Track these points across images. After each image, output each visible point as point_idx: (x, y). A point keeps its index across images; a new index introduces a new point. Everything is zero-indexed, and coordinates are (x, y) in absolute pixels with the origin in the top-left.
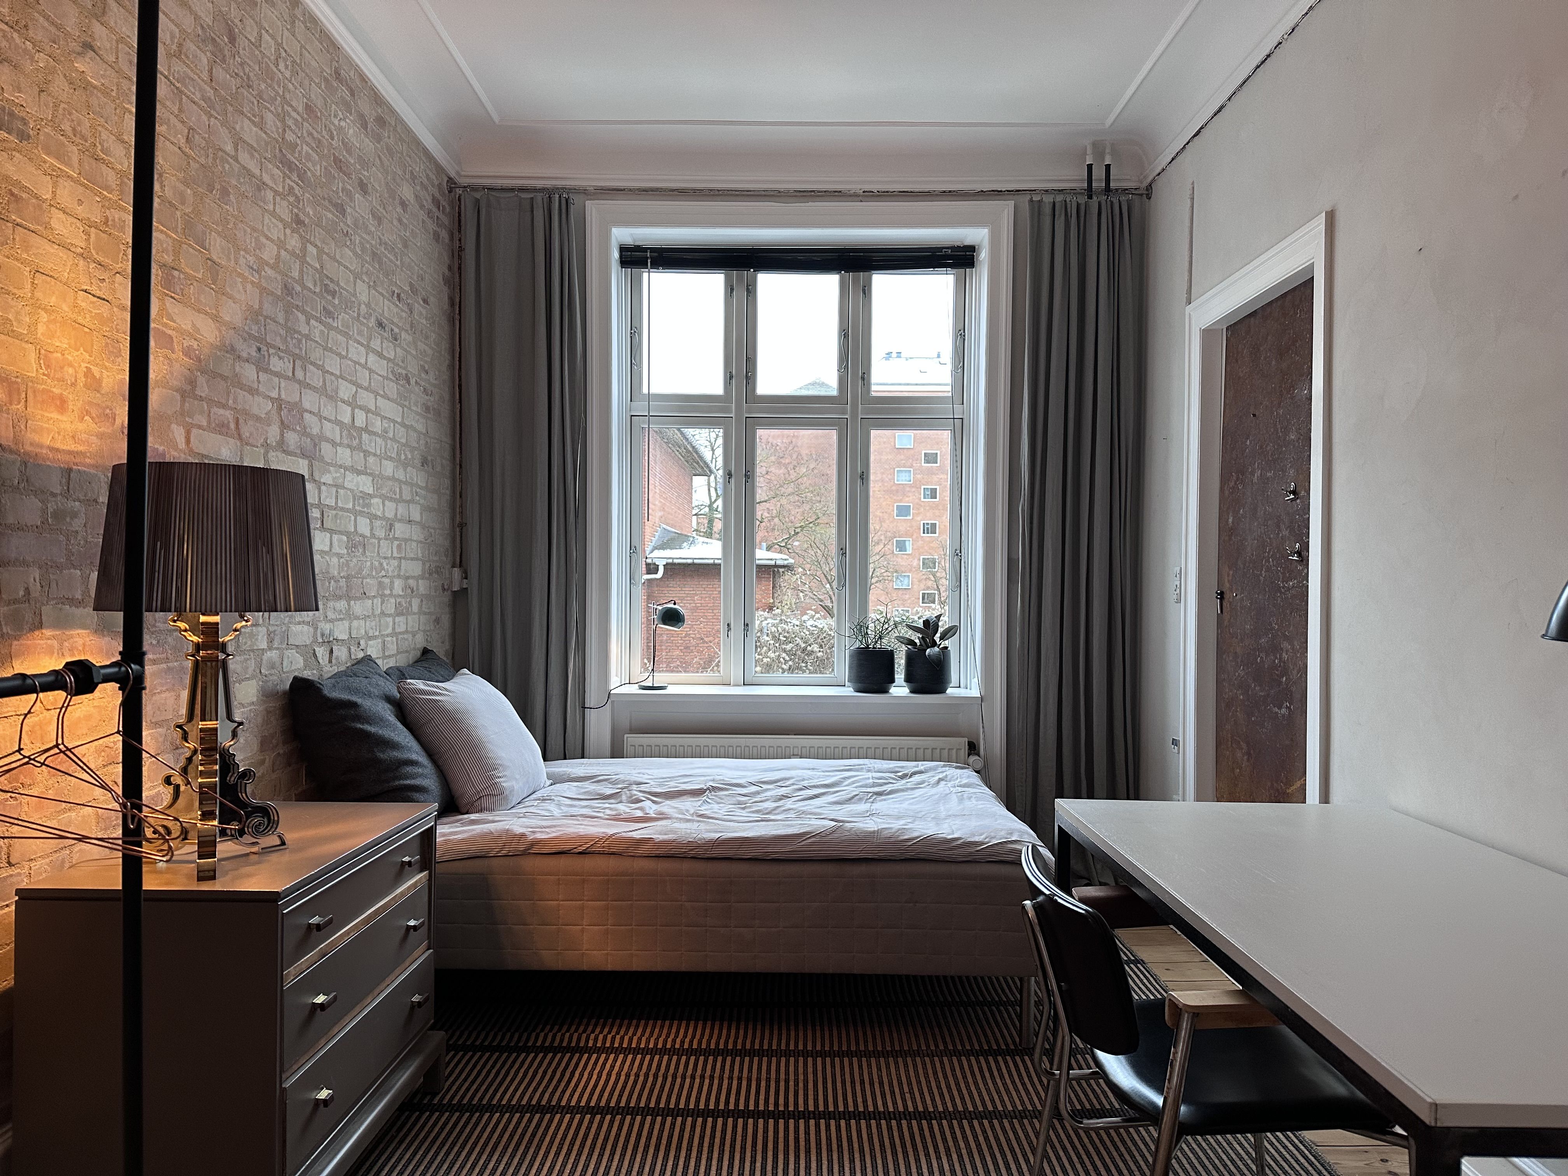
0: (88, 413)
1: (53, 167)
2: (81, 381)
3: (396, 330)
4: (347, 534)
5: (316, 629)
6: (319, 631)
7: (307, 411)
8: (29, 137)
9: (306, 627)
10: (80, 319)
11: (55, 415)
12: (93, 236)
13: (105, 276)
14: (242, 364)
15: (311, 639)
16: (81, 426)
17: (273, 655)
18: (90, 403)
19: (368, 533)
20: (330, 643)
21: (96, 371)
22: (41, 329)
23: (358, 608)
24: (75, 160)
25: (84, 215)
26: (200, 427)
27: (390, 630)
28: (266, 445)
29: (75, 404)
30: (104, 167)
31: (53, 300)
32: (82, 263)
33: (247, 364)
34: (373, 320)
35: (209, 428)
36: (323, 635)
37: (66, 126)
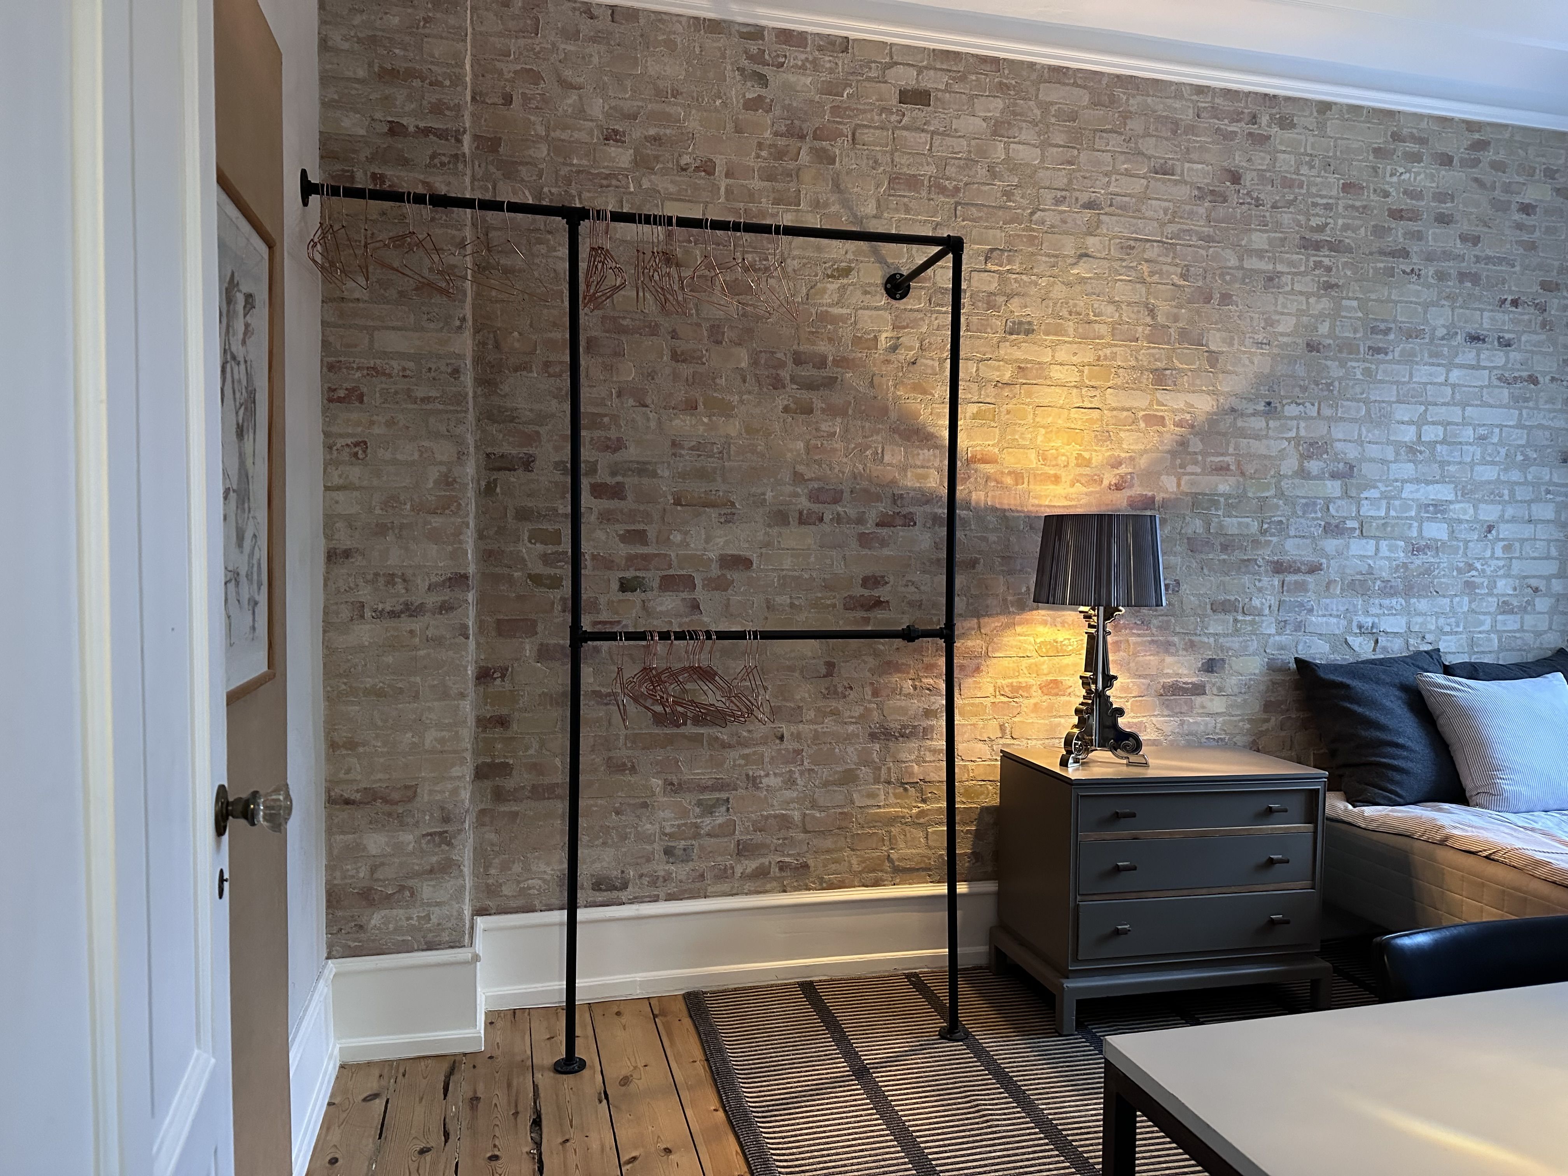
0: (1078, 481)
1: (1052, 341)
2: (1073, 462)
3: (1507, 336)
4: (1407, 540)
5: (1350, 621)
6: (1355, 624)
7: (1340, 440)
8: (1033, 330)
9: (1334, 620)
10: (1073, 426)
11: (1052, 487)
12: (1086, 372)
13: (1097, 393)
14: (1245, 419)
15: (1342, 630)
16: (1072, 490)
17: (1282, 639)
18: (1081, 475)
19: (1445, 537)
20: (1372, 633)
21: (1086, 455)
22: (1040, 438)
23: (1422, 605)
24: (1071, 331)
25: (1080, 360)
26: (1192, 474)
27: (1487, 627)
28: (1280, 476)
29: (1066, 477)
30: (1096, 326)
31: (1050, 420)
32: (1075, 390)
33: (1253, 418)
34: (1459, 338)
35: (1203, 473)
36: (1360, 627)
37: (1064, 313)
